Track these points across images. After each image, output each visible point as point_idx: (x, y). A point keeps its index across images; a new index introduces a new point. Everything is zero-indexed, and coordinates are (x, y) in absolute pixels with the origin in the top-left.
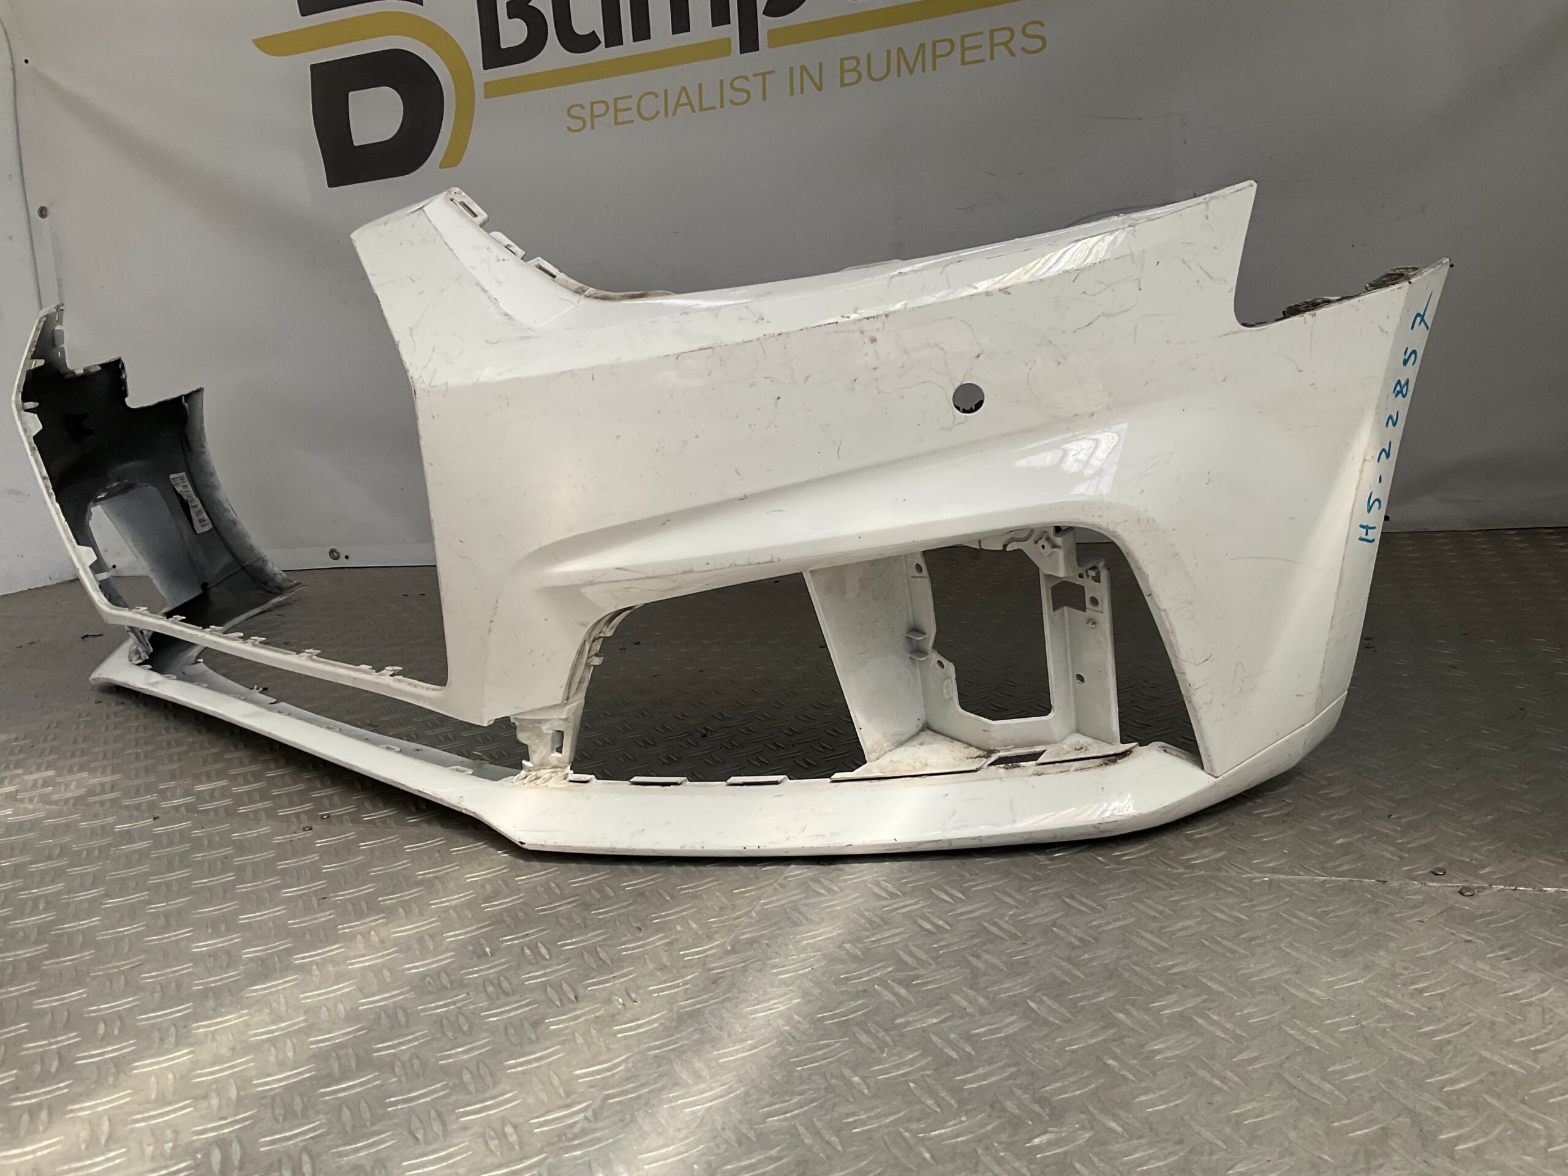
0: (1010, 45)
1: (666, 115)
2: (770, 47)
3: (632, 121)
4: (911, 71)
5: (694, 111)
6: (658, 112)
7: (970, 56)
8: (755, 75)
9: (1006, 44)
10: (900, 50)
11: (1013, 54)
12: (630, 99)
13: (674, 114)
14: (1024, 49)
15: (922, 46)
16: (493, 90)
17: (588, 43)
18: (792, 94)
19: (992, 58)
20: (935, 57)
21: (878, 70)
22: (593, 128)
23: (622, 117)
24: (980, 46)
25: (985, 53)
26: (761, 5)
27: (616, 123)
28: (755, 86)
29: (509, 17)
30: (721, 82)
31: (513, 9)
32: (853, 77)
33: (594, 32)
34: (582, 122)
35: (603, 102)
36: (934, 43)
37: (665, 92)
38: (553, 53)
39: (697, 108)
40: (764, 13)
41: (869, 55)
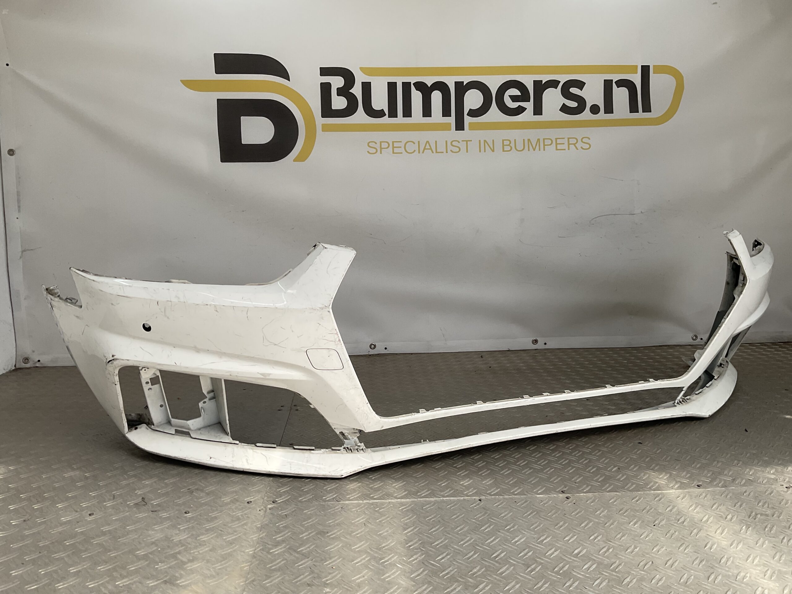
0: (576, 145)
1: (419, 153)
2: (470, 130)
3: (402, 153)
4: (534, 150)
5: (433, 152)
6: (415, 151)
7: (559, 147)
8: (462, 141)
9: (574, 144)
11: (577, 149)
13: (423, 152)
14: (582, 147)
15: (539, 140)
16: (326, 128)
17: (380, 114)
18: (480, 151)
19: (569, 149)
20: (544, 145)
21: (520, 147)
22: (381, 153)
23: (396, 150)
24: (564, 144)
25: (565, 146)
26: (466, 111)
27: (393, 153)
28: (463, 146)
29: (338, 95)
30: (446, 141)
31: (341, 92)
32: (509, 148)
33: (383, 110)
34: (375, 150)
35: (387, 142)
36: (544, 139)
37: (419, 142)
38: (360, 116)
39: (434, 151)
40: (467, 115)
41: (515, 140)
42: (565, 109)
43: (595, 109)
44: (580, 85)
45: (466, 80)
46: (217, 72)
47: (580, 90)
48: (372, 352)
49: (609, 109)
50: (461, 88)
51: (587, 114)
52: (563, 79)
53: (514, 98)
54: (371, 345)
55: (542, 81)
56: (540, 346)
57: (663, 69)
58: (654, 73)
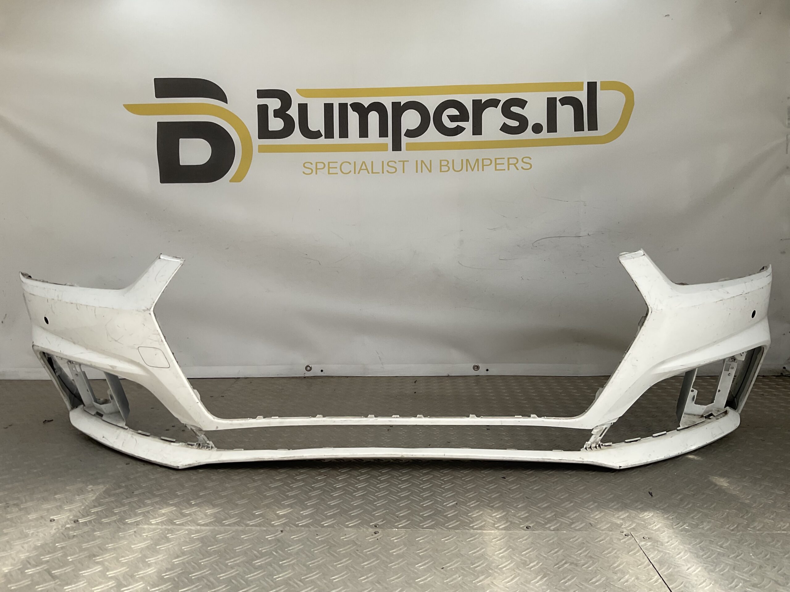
1: (355, 173)
2: (407, 150)
3: (337, 174)
4: (473, 170)
5: (369, 173)
6: (350, 171)
7: (498, 167)
8: (399, 161)
9: (515, 164)
10: (467, 160)
11: (518, 169)
12: (337, 163)
13: (359, 173)
14: (522, 168)
15: (477, 160)
16: (262, 149)
17: (316, 135)
18: (417, 172)
19: (509, 169)
20: (483, 166)
21: (458, 167)
22: (316, 174)
23: (332, 171)
24: (503, 164)
25: (505, 166)
26: (403, 131)
27: (329, 173)
28: (399, 166)
29: (275, 117)
30: (383, 162)
31: (277, 114)
32: (447, 169)
33: (319, 131)
34: (311, 170)
35: (323, 163)
36: (483, 160)
37: (355, 162)
38: (297, 137)
39: (370, 172)
40: (405, 135)
41: (453, 160)
42: (505, 128)
43: (537, 128)
44: (522, 103)
45: (403, 100)
46: (157, 96)
47: (522, 109)
48: (308, 374)
49: (552, 127)
50: (398, 109)
51: (528, 134)
52: (503, 98)
53: (452, 118)
54: (308, 366)
55: (481, 100)
56: (482, 372)
57: (610, 86)
58: (601, 90)
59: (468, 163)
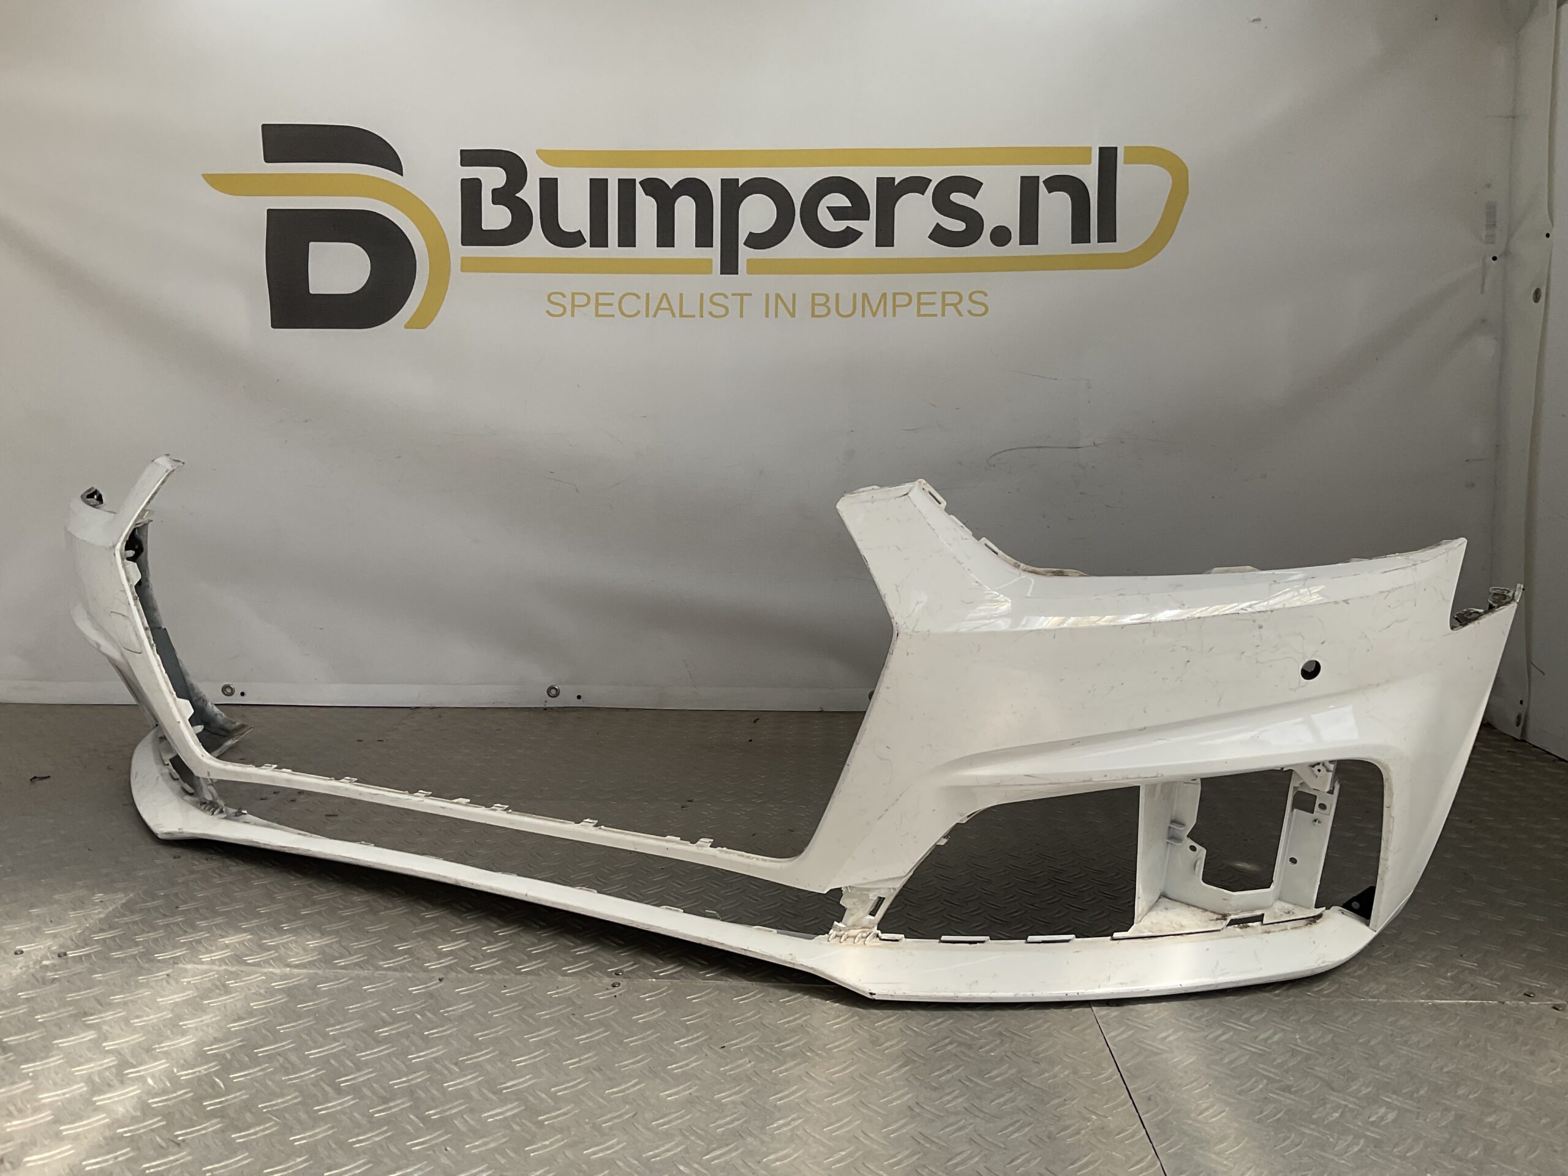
0: (959, 306)
1: (647, 316)
2: (749, 273)
3: (613, 316)
4: (874, 314)
5: (674, 316)
6: (639, 312)
7: (924, 310)
8: (733, 295)
9: (955, 305)
10: (865, 296)
11: (961, 315)
12: (612, 296)
13: (655, 316)
14: (969, 312)
15: (884, 295)
16: (468, 265)
17: (573, 240)
18: (767, 316)
19: (943, 315)
20: (895, 306)
21: (846, 309)
22: (573, 315)
23: (602, 310)
24: (934, 304)
25: (937, 309)
26: (742, 237)
27: (597, 315)
28: (733, 304)
29: (494, 202)
30: (702, 295)
31: (499, 197)
32: (823, 310)
33: (580, 231)
34: (562, 308)
35: (585, 294)
36: (895, 294)
37: (648, 295)
38: (536, 242)
39: (677, 315)
40: (745, 244)
41: (837, 295)
42: (939, 235)
43: (1001, 236)
44: (972, 187)
45: (743, 175)
46: (268, 159)
47: (971, 198)
48: (553, 703)
49: (1029, 234)
50: (734, 192)
51: (983, 246)
52: (937, 175)
53: (838, 213)
54: (552, 688)
55: (894, 178)
57: (1144, 155)
58: (1125, 163)
59: (866, 302)
